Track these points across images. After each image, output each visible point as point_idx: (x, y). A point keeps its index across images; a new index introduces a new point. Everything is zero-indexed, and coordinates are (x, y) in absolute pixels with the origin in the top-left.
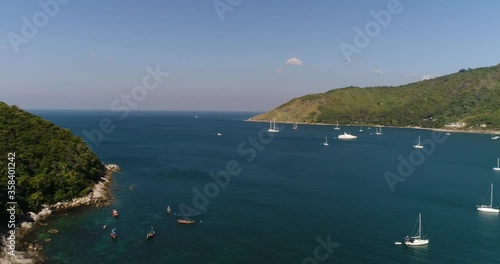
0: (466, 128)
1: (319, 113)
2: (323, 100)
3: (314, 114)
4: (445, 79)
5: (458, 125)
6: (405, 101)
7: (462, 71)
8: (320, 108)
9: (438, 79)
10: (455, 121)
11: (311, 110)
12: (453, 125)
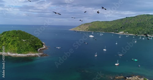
0: (123, 33)
1: (89, 28)
2: (90, 25)
3: (87, 28)
4: (122, 20)
5: (122, 32)
6: (111, 25)
7: (127, 17)
8: (89, 27)
12: (121, 32)
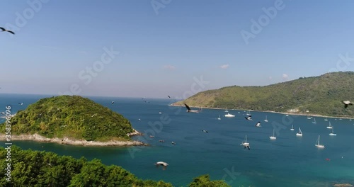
0: (298, 112)
1: (215, 101)
2: (217, 94)
3: (212, 102)
4: (291, 83)
5: (294, 111)
6: (266, 96)
7: (301, 78)
8: (215, 99)
9: (288, 82)
10: (293, 109)
11: (210, 100)
12: (291, 111)
